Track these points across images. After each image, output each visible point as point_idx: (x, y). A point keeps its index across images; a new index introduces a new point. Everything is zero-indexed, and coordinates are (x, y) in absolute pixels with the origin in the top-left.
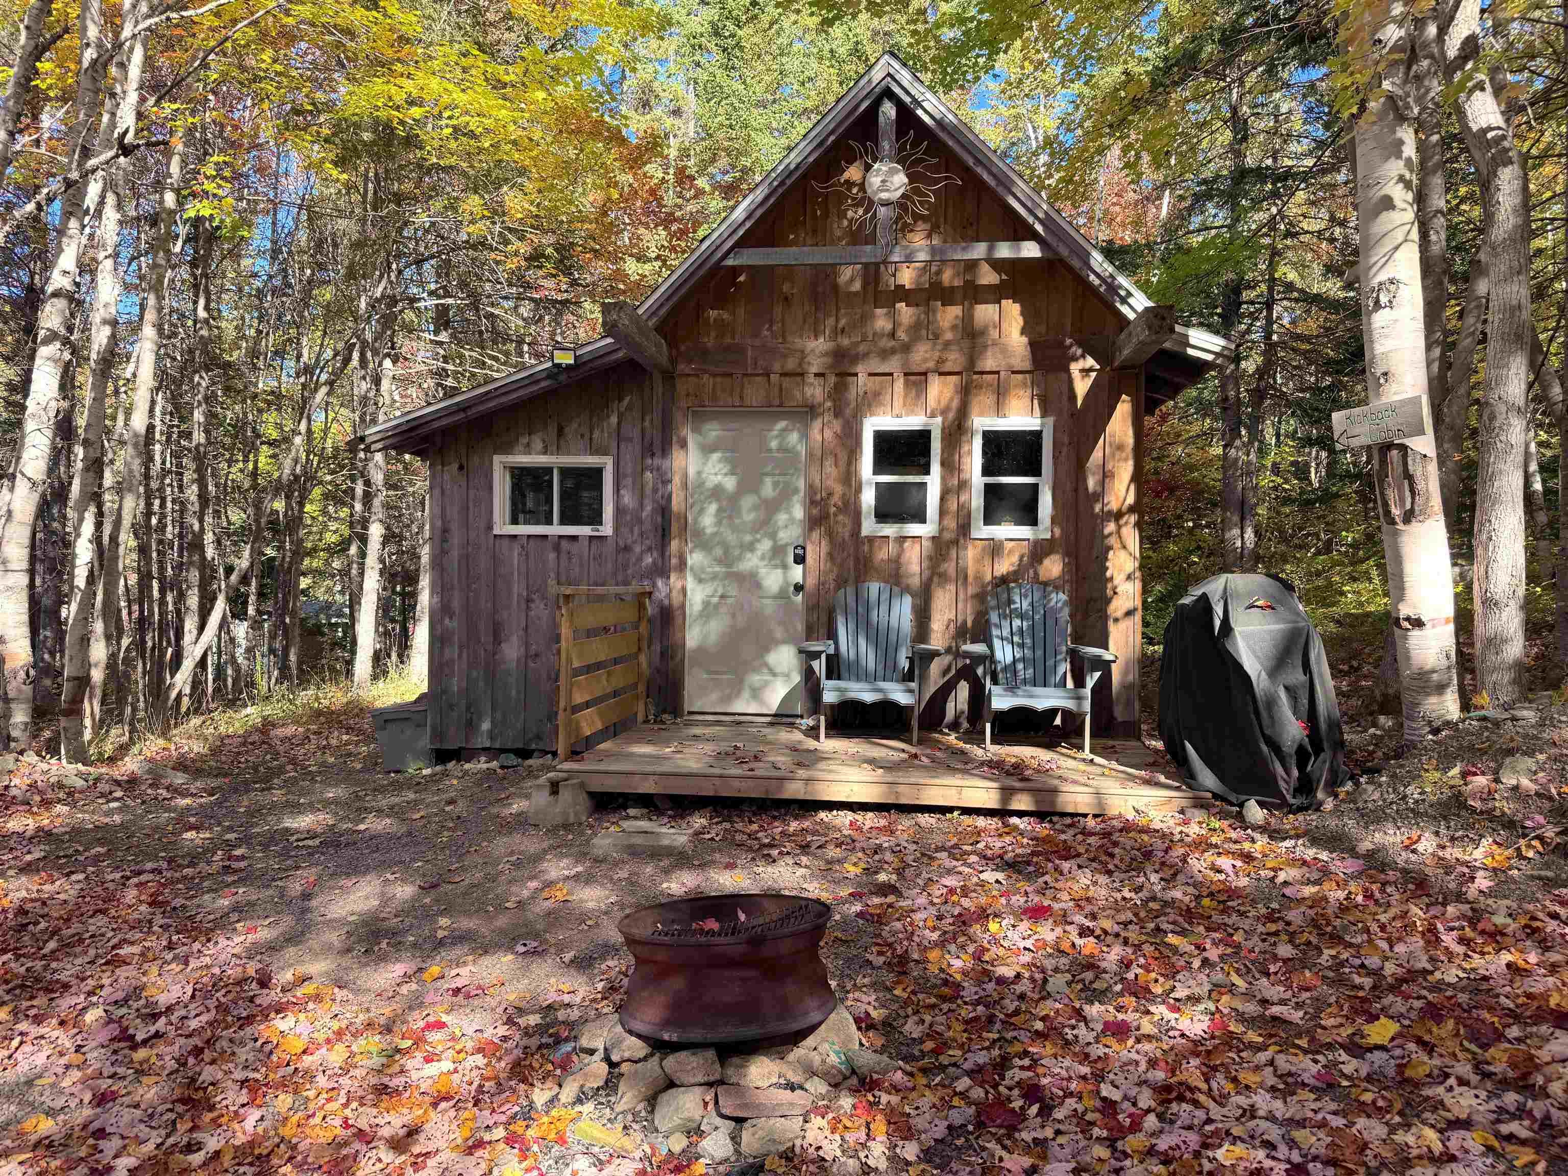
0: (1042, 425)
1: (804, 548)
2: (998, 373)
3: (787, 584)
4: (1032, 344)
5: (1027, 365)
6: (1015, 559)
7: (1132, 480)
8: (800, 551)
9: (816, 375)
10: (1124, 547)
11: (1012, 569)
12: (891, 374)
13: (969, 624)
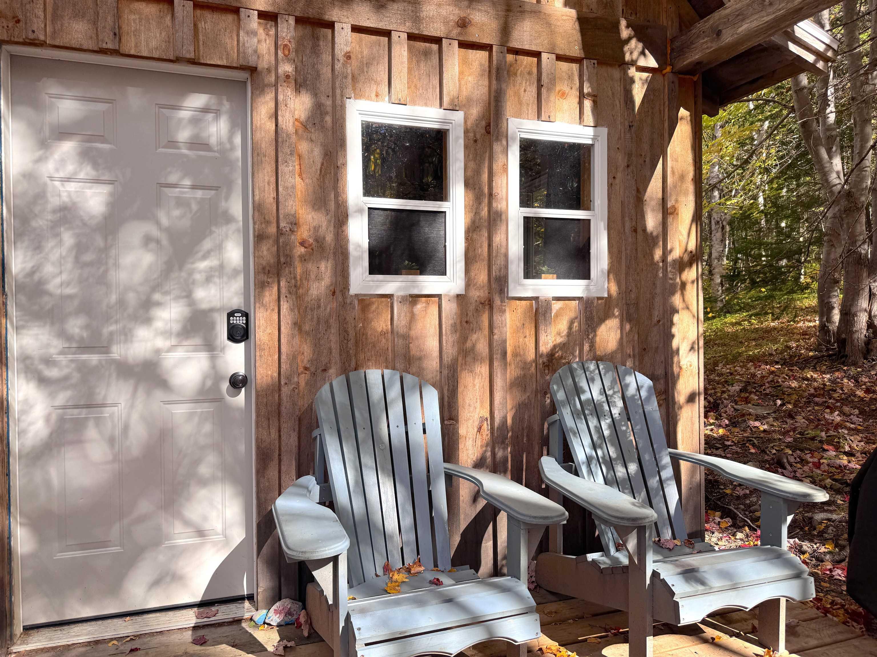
0: (595, 138)
1: (246, 315)
2: (537, 55)
3: (217, 378)
4: (582, 20)
5: (576, 50)
6: (563, 326)
7: (692, 221)
8: (239, 321)
9: (263, 15)
10: (688, 308)
11: (559, 340)
12: (387, 33)
13: (509, 421)
